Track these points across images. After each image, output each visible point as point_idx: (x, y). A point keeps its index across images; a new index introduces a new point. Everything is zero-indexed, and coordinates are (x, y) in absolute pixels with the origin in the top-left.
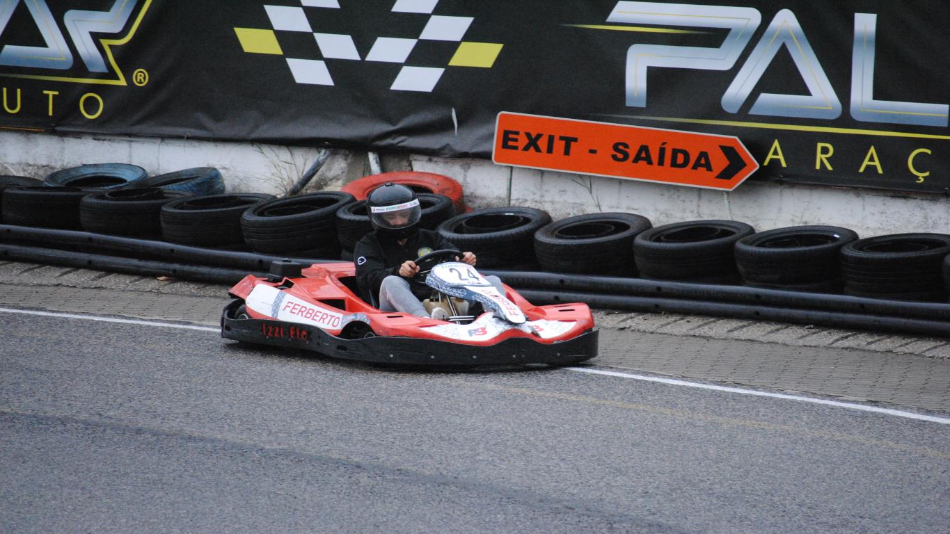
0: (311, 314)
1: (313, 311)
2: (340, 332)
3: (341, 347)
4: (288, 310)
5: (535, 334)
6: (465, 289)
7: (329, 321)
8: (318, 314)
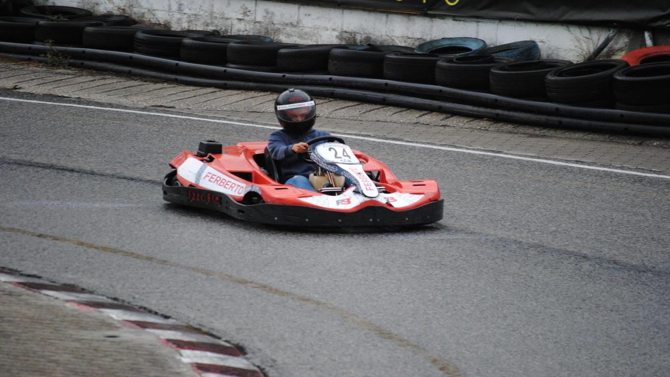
0: (224, 183)
1: (226, 180)
2: (242, 199)
3: (241, 211)
4: (208, 178)
5: (388, 204)
6: (337, 165)
7: (236, 189)
8: (229, 183)
